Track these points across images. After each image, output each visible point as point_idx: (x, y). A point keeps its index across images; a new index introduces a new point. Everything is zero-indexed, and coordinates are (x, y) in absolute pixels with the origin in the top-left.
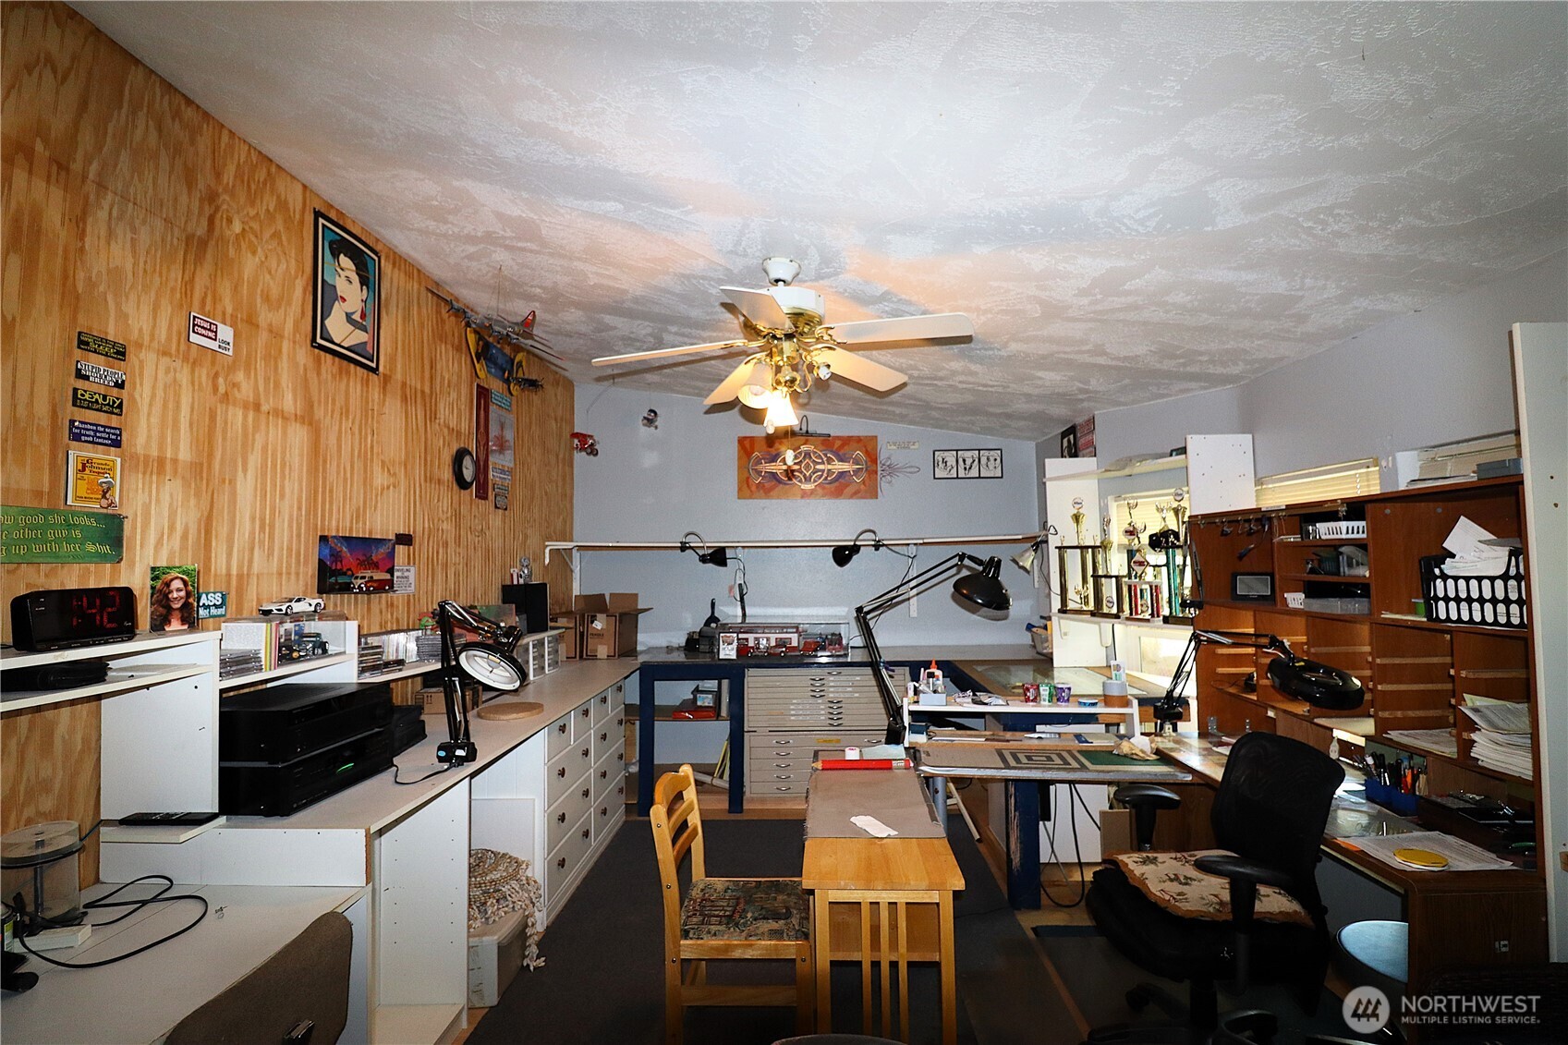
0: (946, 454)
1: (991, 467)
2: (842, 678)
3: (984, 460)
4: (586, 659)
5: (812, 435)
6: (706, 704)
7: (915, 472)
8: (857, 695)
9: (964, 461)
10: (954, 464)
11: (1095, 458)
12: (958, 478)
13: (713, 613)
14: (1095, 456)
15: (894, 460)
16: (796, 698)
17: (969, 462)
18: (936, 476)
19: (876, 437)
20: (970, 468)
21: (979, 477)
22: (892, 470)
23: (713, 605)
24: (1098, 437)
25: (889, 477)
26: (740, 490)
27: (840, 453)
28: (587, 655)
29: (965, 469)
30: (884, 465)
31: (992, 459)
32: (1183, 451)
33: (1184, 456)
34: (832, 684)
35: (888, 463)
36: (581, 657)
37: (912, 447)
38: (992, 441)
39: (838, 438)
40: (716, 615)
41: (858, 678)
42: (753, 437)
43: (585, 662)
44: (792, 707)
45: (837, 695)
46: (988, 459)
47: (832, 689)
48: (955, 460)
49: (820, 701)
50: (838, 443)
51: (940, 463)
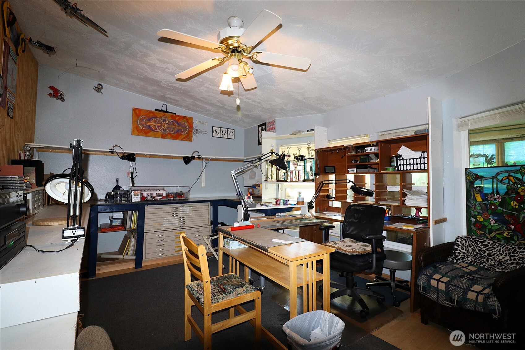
0: (217, 128)
1: (231, 135)
2: (185, 208)
3: (229, 132)
4: (51, 205)
5: (168, 112)
6: (117, 224)
7: (206, 133)
8: (191, 214)
9: (223, 132)
10: (219, 132)
11: (275, 133)
12: (220, 137)
13: (117, 184)
14: (275, 132)
15: (199, 128)
16: (166, 217)
17: (224, 132)
18: (213, 136)
19: (193, 118)
20: (224, 135)
21: (227, 138)
22: (197, 131)
23: (117, 181)
24: (277, 126)
25: (196, 134)
26: (133, 131)
27: (178, 122)
28: (52, 203)
29: (223, 134)
30: (194, 129)
31: (231, 132)
32: (313, 130)
33: (314, 132)
34: (181, 211)
35: (196, 129)
36: (48, 204)
37: (205, 124)
38: (231, 126)
39: (178, 116)
40: (119, 185)
41: (191, 208)
42: (140, 109)
43: (51, 207)
44: (164, 221)
45: (183, 215)
46: (230, 132)
47: (181, 213)
48: (219, 131)
49: (176, 218)
50: (177, 118)
51: (214, 131)
